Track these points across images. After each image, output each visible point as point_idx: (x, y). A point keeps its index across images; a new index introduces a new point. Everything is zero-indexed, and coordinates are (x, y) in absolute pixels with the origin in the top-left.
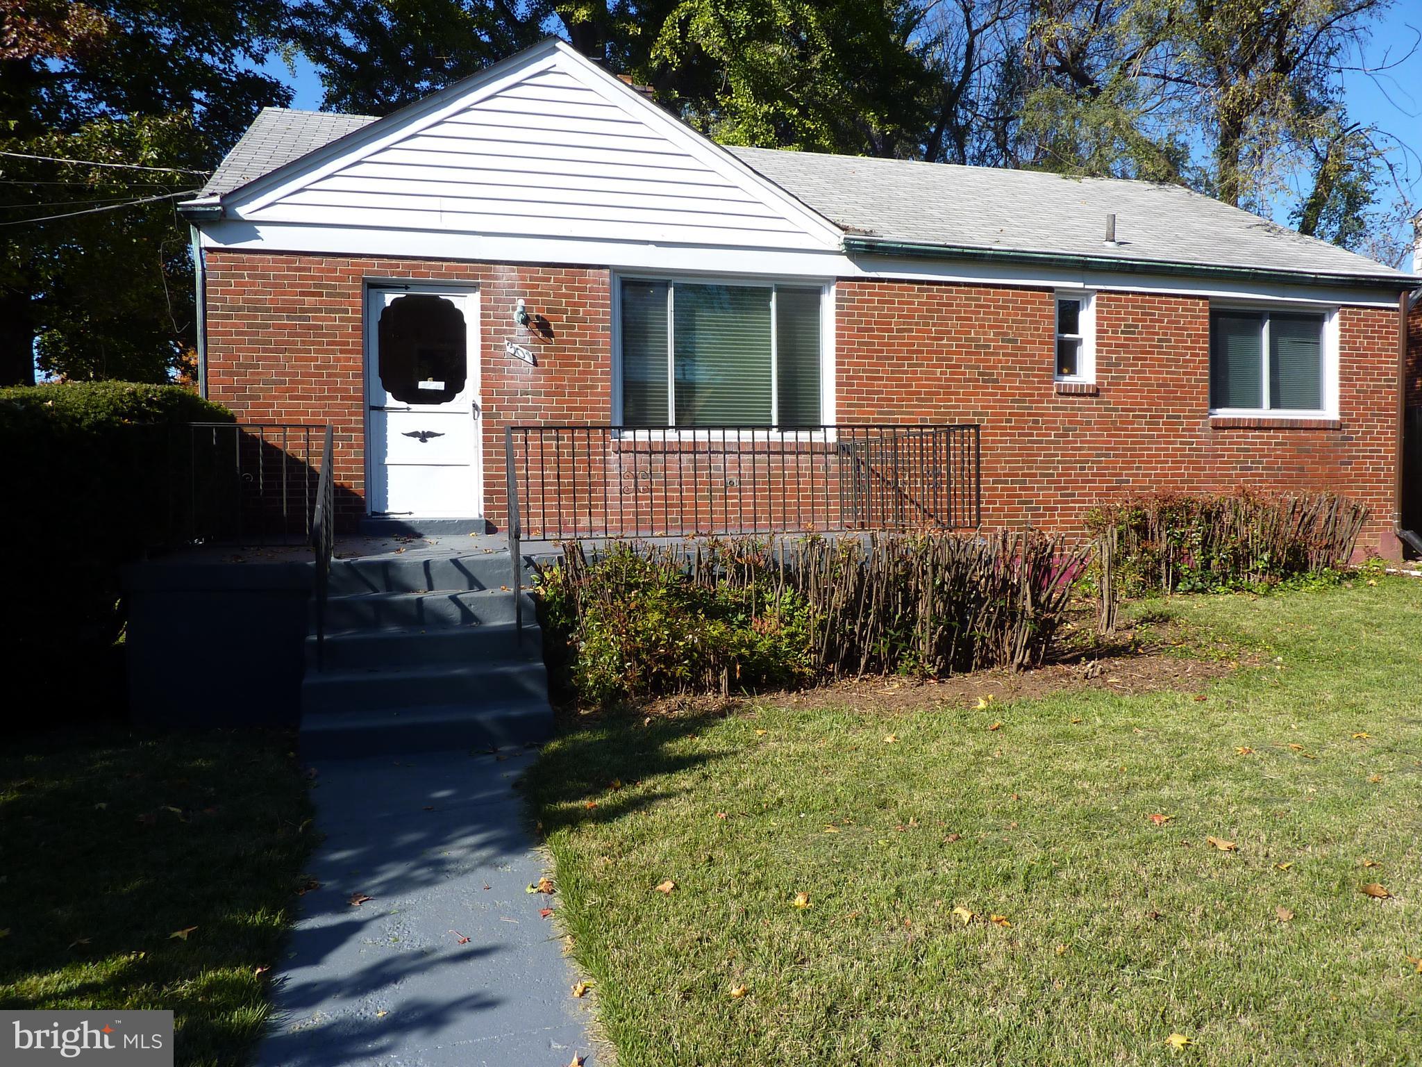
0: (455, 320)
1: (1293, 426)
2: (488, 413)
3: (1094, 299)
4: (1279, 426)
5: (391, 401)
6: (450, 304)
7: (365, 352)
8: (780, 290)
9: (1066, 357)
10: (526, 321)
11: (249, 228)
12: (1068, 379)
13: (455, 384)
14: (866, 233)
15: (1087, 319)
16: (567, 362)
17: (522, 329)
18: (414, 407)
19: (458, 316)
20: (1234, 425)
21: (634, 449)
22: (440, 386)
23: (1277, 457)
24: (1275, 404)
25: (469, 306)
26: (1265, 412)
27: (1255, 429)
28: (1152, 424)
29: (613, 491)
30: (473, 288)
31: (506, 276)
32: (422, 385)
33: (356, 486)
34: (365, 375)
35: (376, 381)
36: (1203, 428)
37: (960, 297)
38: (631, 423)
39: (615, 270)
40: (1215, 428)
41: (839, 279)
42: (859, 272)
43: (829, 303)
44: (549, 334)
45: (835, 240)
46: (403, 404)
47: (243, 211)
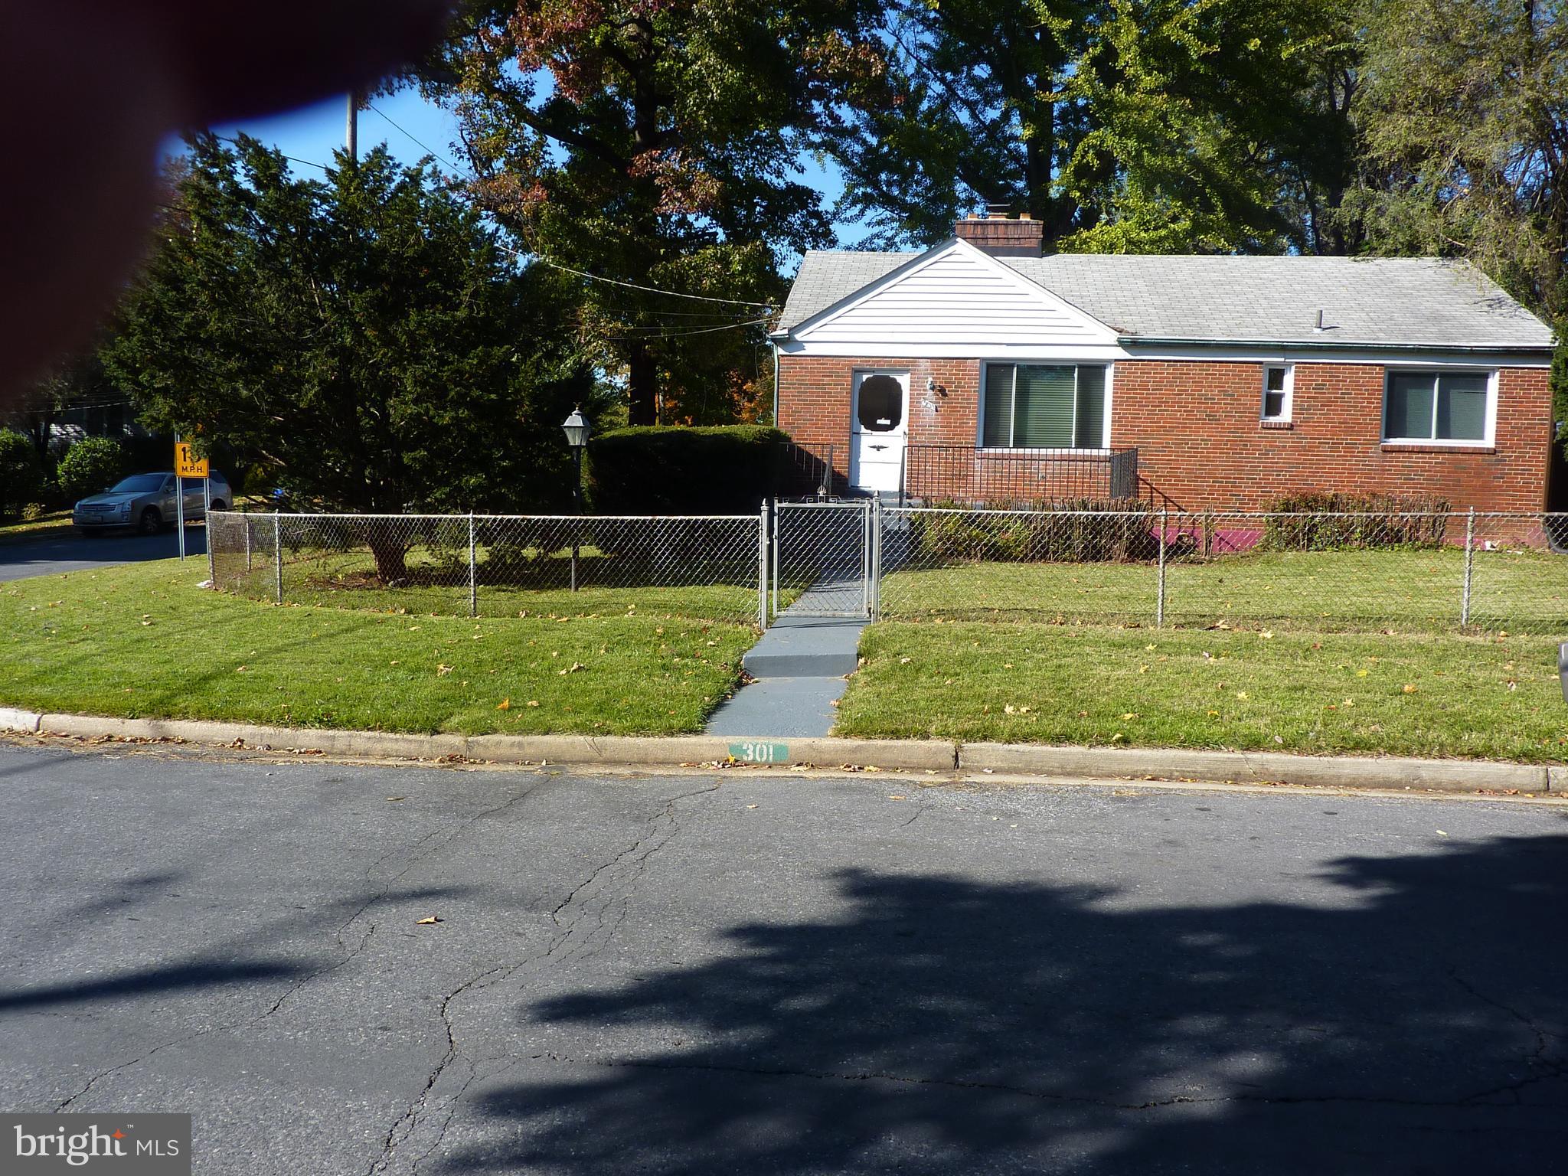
0: (897, 387)
1: (1451, 451)
2: (910, 435)
3: (1293, 368)
4: (1440, 451)
5: (863, 430)
6: (895, 380)
7: (852, 405)
8: (1080, 367)
9: (1273, 405)
10: (933, 388)
11: (800, 345)
12: (1273, 419)
13: (896, 421)
14: (1132, 334)
15: (1289, 380)
16: (954, 409)
17: (931, 392)
18: (874, 433)
19: (899, 386)
20: (1401, 450)
21: (988, 457)
22: (888, 422)
23: (1436, 472)
24: (1440, 436)
25: (904, 381)
26: (1433, 442)
27: (1418, 452)
28: (1334, 447)
29: (977, 480)
30: (907, 371)
31: (924, 365)
32: (879, 422)
33: (844, 472)
34: (851, 417)
35: (856, 419)
36: (1375, 451)
37: (1195, 370)
38: (988, 442)
39: (983, 359)
40: (1385, 451)
41: (1116, 360)
42: (1128, 356)
43: (1109, 373)
44: (944, 394)
45: (1113, 337)
46: (869, 431)
47: (798, 337)
